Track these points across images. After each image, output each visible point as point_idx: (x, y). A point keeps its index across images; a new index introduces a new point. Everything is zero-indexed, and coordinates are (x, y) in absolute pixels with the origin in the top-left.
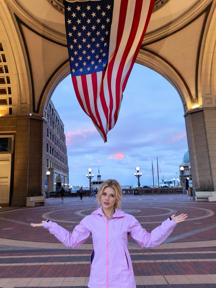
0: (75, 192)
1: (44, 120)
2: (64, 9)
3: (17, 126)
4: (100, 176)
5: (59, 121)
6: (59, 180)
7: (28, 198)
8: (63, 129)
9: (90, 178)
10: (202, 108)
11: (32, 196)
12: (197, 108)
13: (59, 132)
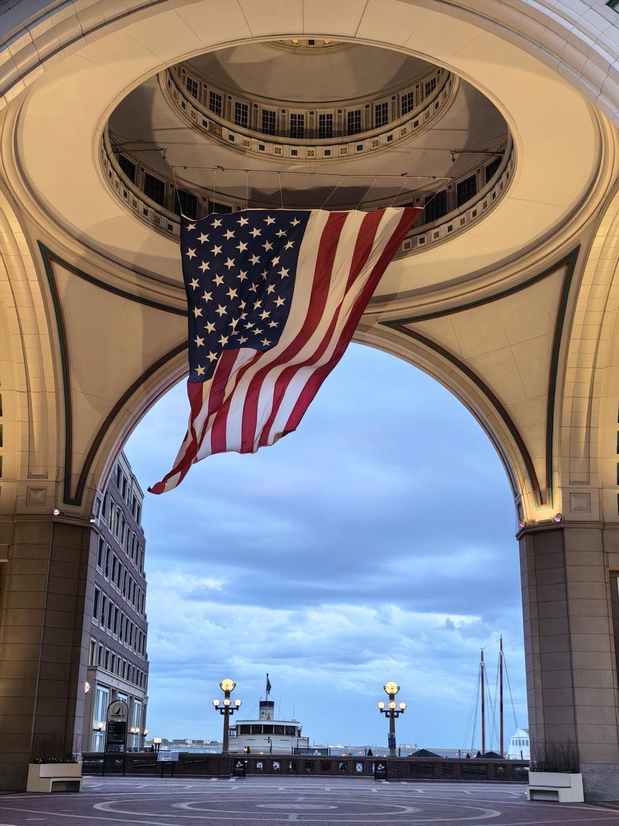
0: (170, 759)
1: (94, 527)
2: (179, 226)
3: (13, 545)
4: (271, 704)
5: (125, 482)
6: (120, 714)
7: (31, 766)
8: (139, 509)
9: (227, 711)
10: (558, 523)
11: (44, 762)
12: (548, 522)
13: (123, 523)
